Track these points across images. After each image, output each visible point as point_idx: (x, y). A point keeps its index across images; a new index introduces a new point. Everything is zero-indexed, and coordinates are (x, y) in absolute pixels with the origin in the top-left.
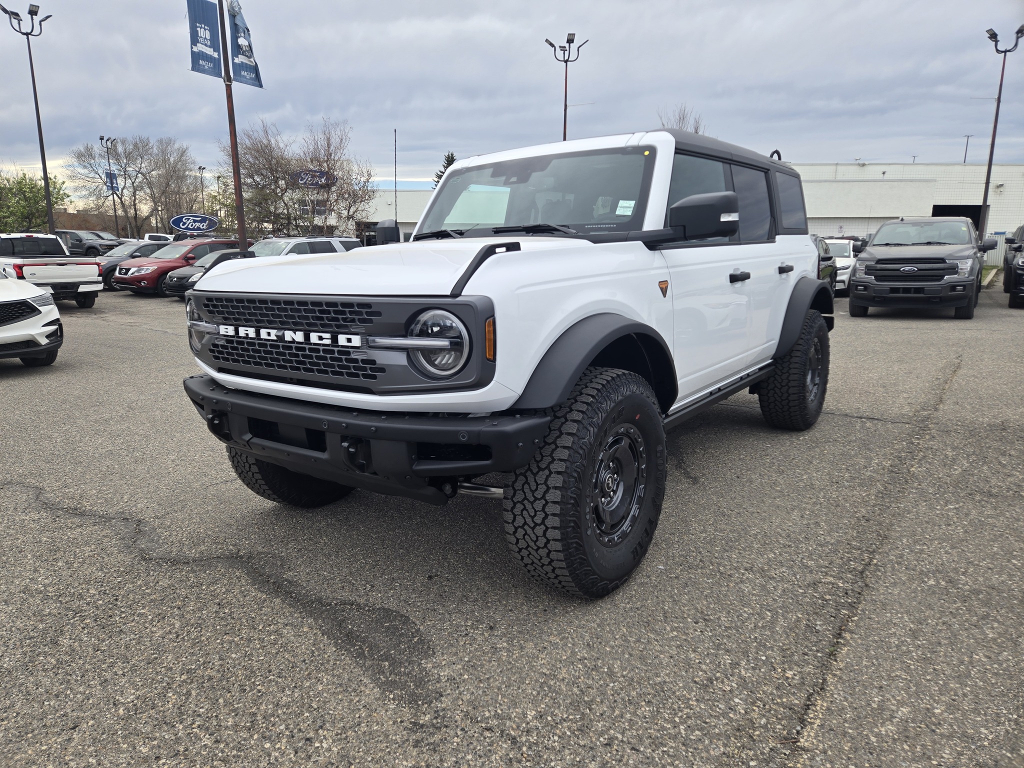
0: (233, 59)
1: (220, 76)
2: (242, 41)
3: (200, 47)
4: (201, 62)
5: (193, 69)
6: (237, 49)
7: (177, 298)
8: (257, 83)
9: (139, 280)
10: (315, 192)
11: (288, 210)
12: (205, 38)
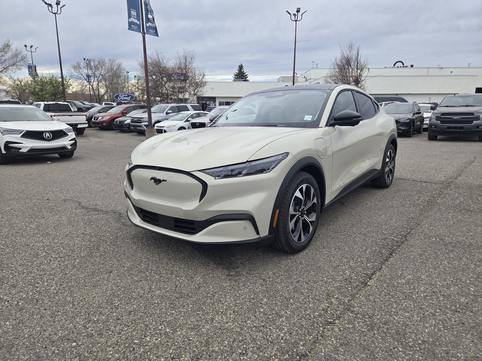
0: (146, 24)
1: (140, 32)
2: (150, 16)
3: (132, 19)
4: (132, 26)
5: (129, 29)
6: (148, 20)
7: (119, 131)
8: (156, 34)
9: (102, 122)
10: (179, 83)
11: (167, 91)
12: (134, 15)
